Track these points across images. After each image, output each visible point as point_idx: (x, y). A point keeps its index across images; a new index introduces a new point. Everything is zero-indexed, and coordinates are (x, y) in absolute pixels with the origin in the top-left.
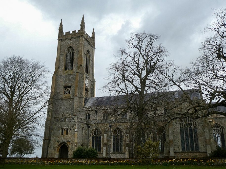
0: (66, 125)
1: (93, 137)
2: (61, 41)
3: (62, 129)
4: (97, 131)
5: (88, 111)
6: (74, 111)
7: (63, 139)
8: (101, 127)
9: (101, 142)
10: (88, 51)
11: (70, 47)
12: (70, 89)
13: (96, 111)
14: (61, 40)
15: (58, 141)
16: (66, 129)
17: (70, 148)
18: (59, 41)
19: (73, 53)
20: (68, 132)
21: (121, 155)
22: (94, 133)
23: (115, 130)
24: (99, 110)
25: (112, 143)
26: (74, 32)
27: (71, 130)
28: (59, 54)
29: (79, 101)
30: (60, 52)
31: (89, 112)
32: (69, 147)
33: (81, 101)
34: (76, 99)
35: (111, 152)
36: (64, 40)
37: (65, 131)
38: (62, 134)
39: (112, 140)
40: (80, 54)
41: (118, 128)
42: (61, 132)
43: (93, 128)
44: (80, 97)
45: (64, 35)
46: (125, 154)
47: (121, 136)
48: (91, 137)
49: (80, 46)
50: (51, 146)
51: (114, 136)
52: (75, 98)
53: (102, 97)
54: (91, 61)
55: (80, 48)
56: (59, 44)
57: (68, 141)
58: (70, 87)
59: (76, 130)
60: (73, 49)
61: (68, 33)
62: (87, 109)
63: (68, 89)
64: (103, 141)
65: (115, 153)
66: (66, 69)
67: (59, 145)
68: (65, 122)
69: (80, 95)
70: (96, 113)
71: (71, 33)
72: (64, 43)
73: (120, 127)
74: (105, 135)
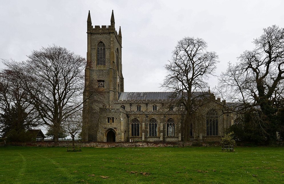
0: (111, 115)
1: (132, 125)
2: (91, 35)
3: (108, 118)
4: (135, 120)
5: (123, 103)
6: (110, 103)
7: (109, 126)
8: (139, 117)
9: (140, 129)
10: (117, 49)
11: (101, 42)
12: (104, 84)
13: (130, 104)
14: (91, 33)
15: (105, 128)
16: (112, 118)
17: (117, 133)
18: (89, 35)
19: (104, 49)
20: (114, 121)
21: (156, 138)
22: (133, 121)
23: (151, 120)
24: (133, 103)
25: (148, 130)
26: (104, 27)
27: (116, 119)
28: (90, 49)
29: (114, 94)
30: (91, 46)
31: (124, 105)
32: (115, 132)
33: (115, 95)
34: (112, 93)
35: (148, 137)
36: (94, 34)
37: (111, 120)
38: (109, 122)
39: (148, 127)
40: (112, 50)
41: (153, 119)
42: (107, 120)
43: (132, 117)
44: (114, 91)
45: (94, 29)
46: (160, 138)
47: (156, 125)
48: (131, 125)
49: (111, 42)
50: (99, 132)
51: (150, 124)
52: (110, 92)
53: (133, 92)
54: (119, 59)
55: (112, 45)
56: (88, 37)
57: (115, 128)
58: (103, 81)
59: (122, 119)
60: (104, 44)
61: (97, 27)
62: (122, 102)
63: (102, 83)
64: (141, 128)
65: (151, 137)
66: (98, 64)
67: (107, 131)
68: (110, 112)
69: (114, 90)
70: (131, 106)
71: (101, 27)
72: (94, 37)
73: (155, 118)
74: (143, 124)
